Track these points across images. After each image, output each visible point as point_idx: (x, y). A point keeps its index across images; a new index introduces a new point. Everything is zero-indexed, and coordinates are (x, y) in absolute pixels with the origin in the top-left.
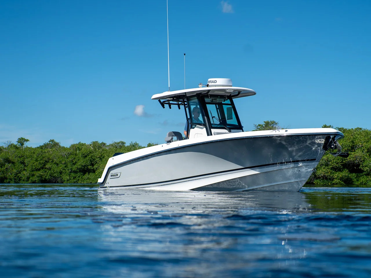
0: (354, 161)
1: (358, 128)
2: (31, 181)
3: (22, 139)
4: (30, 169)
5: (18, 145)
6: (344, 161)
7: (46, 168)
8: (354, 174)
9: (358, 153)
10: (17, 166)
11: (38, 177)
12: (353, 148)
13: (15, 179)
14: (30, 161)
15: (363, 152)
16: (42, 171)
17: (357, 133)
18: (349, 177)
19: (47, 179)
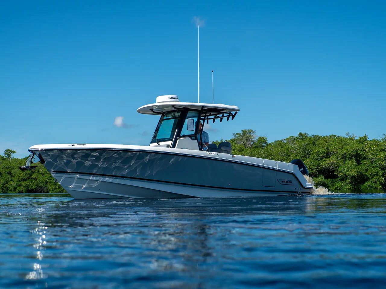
0: (329, 167)
1: (333, 135)
2: (18, 191)
3: (9, 150)
4: (17, 180)
5: (5, 156)
6: (319, 168)
7: (32, 178)
8: (329, 180)
9: (333, 159)
10: (5, 176)
11: (25, 187)
12: (328, 155)
13: (3, 189)
14: (16, 172)
15: (337, 158)
16: (28, 181)
17: (331, 140)
18: (324, 182)
19: (33, 189)
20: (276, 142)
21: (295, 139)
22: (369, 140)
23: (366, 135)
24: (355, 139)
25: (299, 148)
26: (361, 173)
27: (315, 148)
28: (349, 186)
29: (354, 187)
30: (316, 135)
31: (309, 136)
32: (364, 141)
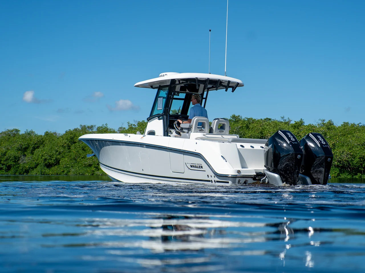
1: (267, 118)
17: (266, 124)
22: (305, 124)
23: (301, 119)
24: (291, 123)
25: (232, 131)
27: (249, 132)
30: (250, 118)
31: (242, 119)
32: (299, 126)
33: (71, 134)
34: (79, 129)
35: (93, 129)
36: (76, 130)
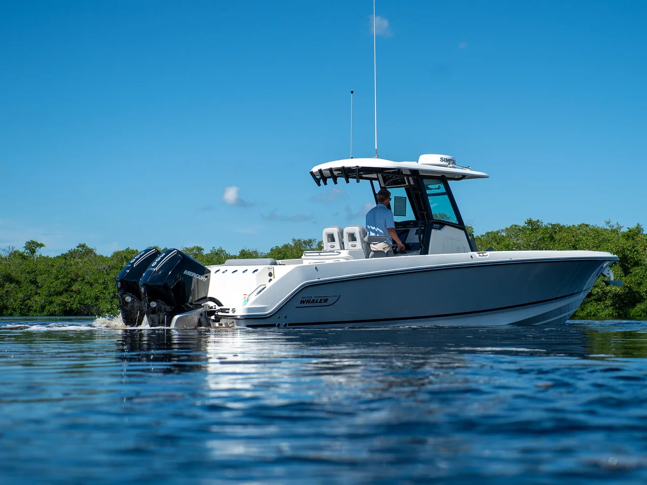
1: (584, 224)
2: (48, 313)
3: (33, 242)
4: (46, 293)
5: (27, 253)
7: (72, 291)
10: (25, 287)
11: (59, 305)
13: (21, 309)
14: (45, 280)
16: (65, 295)
17: (581, 233)
19: (73, 309)
20: (488, 235)
21: (520, 230)
23: (638, 224)
24: (621, 231)
25: (527, 245)
26: (630, 288)
27: (554, 246)
28: (609, 311)
29: (618, 313)
30: (555, 223)
31: (543, 226)
32: (635, 236)
33: (279, 254)
34: (291, 245)
35: (312, 245)
36: (286, 246)
